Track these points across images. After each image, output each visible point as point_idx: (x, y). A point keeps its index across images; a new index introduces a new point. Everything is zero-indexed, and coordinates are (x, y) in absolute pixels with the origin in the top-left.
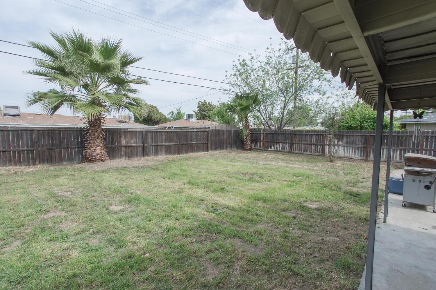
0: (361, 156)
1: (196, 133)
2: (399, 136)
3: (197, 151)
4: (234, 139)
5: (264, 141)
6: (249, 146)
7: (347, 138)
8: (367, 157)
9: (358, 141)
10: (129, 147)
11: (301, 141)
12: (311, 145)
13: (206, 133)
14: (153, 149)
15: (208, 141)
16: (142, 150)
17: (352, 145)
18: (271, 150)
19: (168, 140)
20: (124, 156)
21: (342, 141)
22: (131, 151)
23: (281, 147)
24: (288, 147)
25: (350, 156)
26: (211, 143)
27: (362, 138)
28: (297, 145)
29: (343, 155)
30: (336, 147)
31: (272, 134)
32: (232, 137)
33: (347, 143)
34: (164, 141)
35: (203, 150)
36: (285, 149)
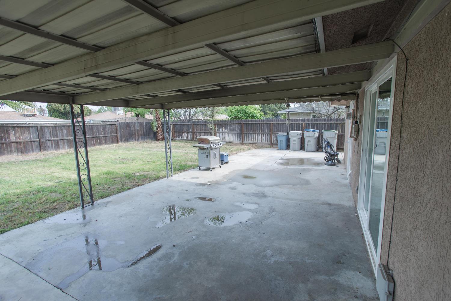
0: (239, 141)
1: (103, 126)
2: (260, 123)
3: (106, 143)
4: (146, 131)
5: (173, 132)
6: (162, 136)
7: (230, 126)
8: (242, 141)
9: (237, 129)
10: (20, 142)
11: (200, 130)
12: (207, 133)
13: (114, 126)
14: (52, 144)
15: (117, 133)
16: (39, 145)
17: (233, 132)
18: (179, 139)
19: (70, 134)
20: (15, 152)
21: (227, 129)
22: (24, 147)
23: (186, 136)
24: (191, 136)
25: (233, 141)
26: (121, 135)
27: (239, 126)
28: (197, 133)
29: (229, 141)
30: (224, 134)
31: (179, 124)
32: (144, 129)
33: (230, 131)
34: (65, 135)
35: (113, 142)
36: (189, 138)
